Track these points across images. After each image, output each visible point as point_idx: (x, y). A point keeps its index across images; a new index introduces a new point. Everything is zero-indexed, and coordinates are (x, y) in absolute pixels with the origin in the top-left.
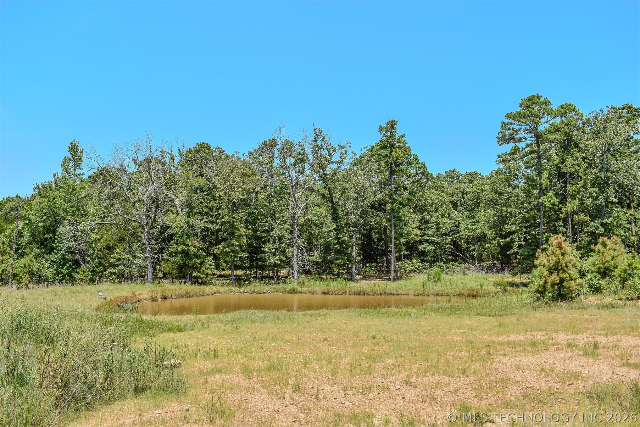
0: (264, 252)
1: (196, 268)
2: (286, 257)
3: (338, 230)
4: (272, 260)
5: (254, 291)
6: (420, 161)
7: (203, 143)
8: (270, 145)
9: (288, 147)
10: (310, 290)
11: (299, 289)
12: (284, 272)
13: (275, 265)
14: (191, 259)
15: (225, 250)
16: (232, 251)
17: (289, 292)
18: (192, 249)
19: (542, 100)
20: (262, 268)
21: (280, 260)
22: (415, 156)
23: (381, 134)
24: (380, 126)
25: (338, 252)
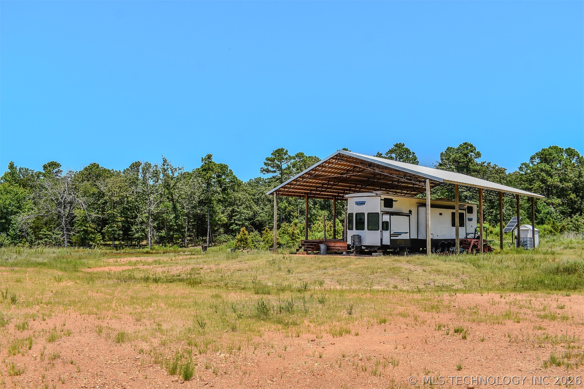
0: (132, 231)
1: (92, 240)
2: (145, 233)
3: (176, 218)
4: (136, 235)
5: (125, 252)
6: (234, 174)
7: (94, 164)
8: (136, 166)
9: (148, 166)
10: (157, 252)
11: (151, 251)
12: (144, 242)
13: (138, 238)
14: (89, 234)
15: (109, 229)
16: (113, 230)
17: (145, 253)
18: (89, 229)
19: (285, 151)
20: (132, 240)
21: (142, 235)
22: (231, 170)
23: (202, 162)
24: (202, 158)
25: (177, 231)
